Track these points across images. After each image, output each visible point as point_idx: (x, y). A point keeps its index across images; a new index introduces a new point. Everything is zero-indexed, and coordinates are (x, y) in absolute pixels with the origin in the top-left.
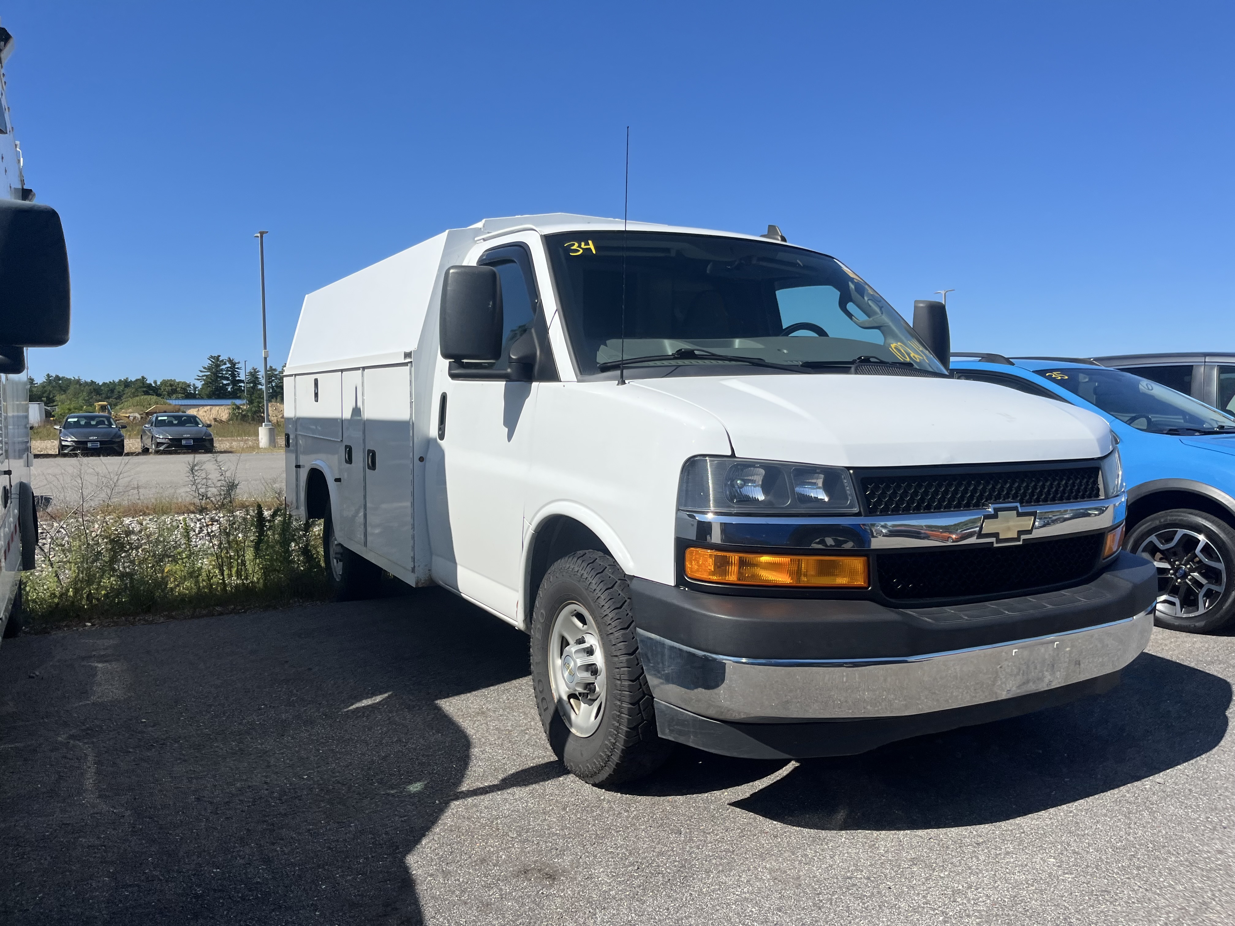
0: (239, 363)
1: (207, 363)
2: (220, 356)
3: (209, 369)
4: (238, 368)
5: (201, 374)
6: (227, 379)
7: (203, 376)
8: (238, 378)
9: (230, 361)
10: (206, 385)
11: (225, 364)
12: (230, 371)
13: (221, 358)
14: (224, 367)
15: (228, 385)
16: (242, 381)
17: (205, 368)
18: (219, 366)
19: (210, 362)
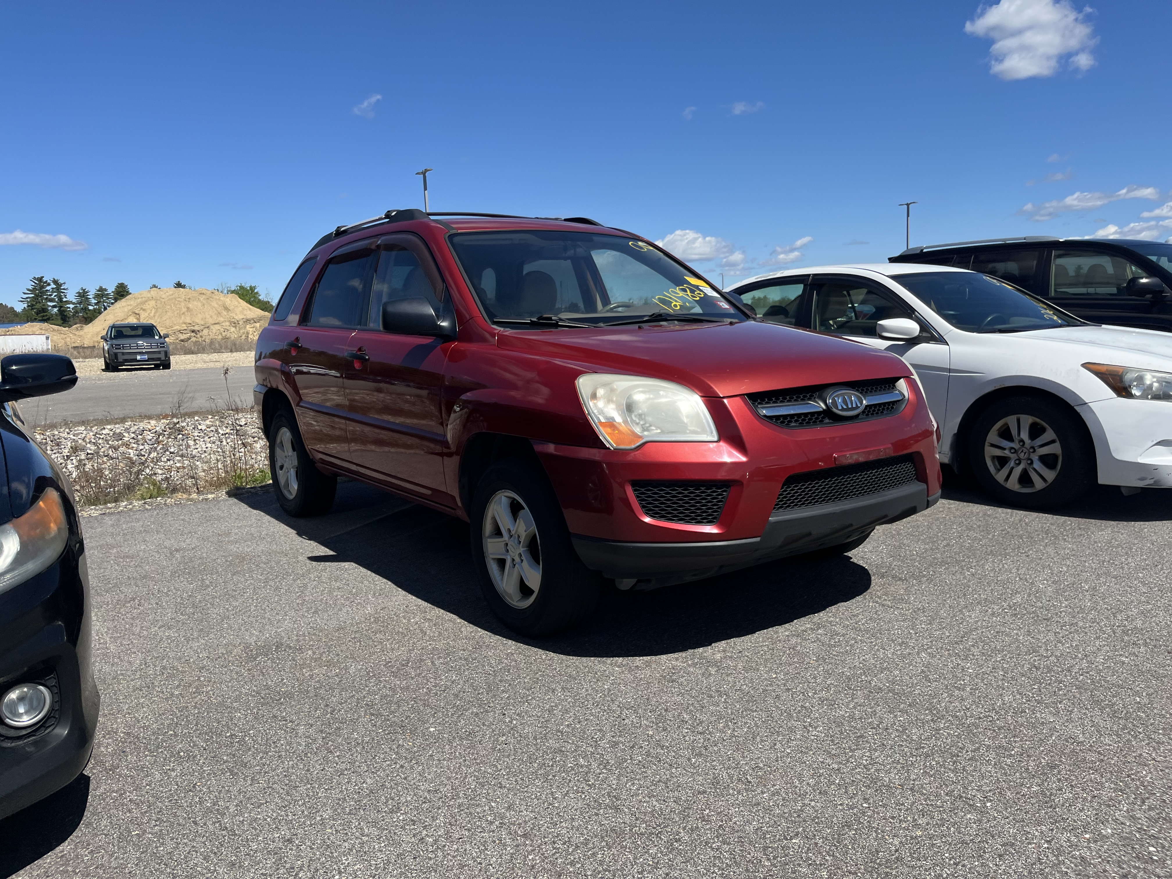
0: (64, 283)
1: (30, 285)
2: (43, 277)
3: (33, 291)
4: (64, 289)
5: (25, 296)
6: (52, 300)
7: (27, 298)
8: (64, 300)
9: (55, 282)
10: (31, 306)
11: (49, 285)
12: (55, 292)
13: (44, 279)
14: (48, 288)
15: (54, 307)
16: (71, 303)
17: (28, 290)
18: (43, 287)
19: (33, 284)
